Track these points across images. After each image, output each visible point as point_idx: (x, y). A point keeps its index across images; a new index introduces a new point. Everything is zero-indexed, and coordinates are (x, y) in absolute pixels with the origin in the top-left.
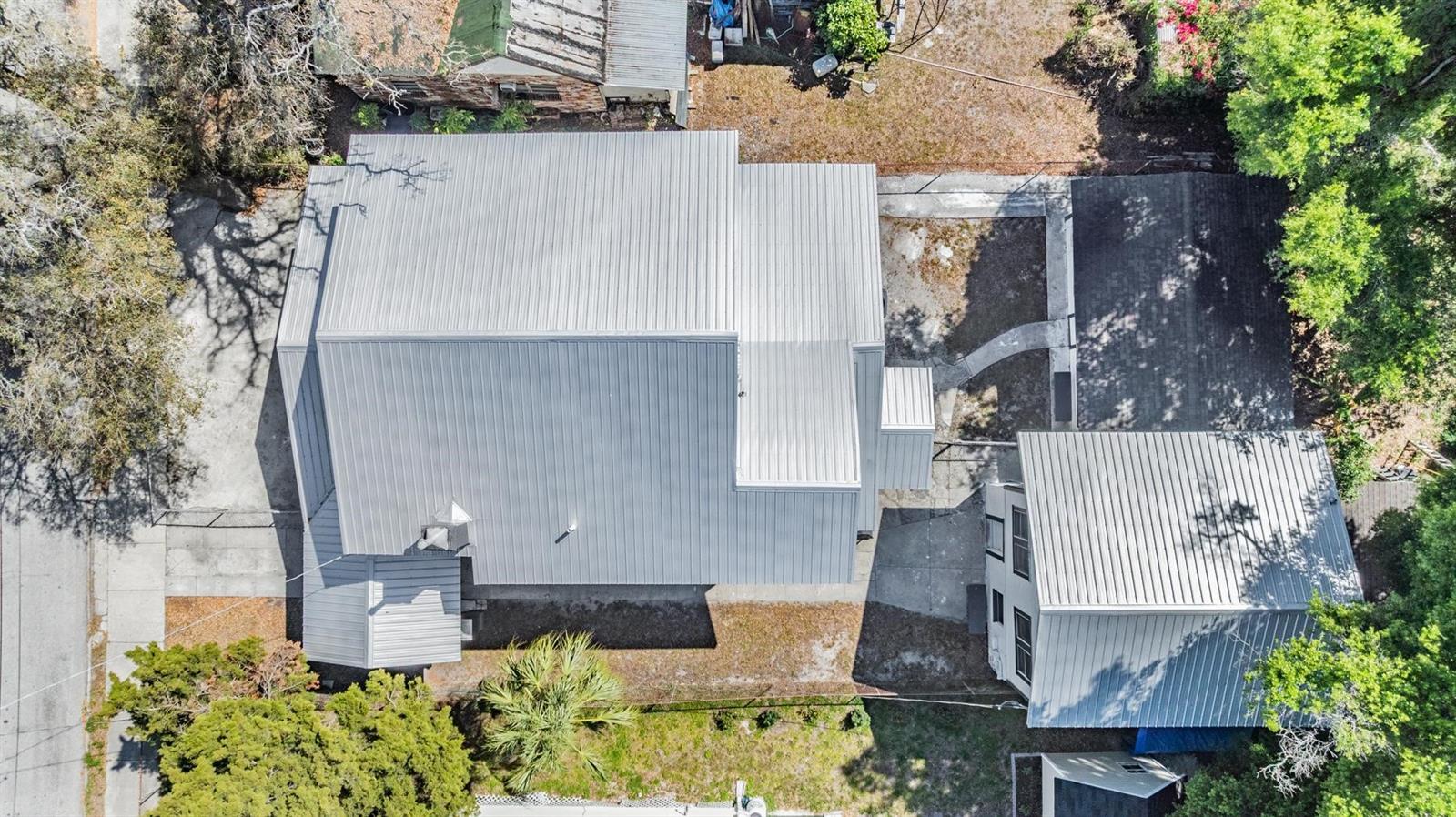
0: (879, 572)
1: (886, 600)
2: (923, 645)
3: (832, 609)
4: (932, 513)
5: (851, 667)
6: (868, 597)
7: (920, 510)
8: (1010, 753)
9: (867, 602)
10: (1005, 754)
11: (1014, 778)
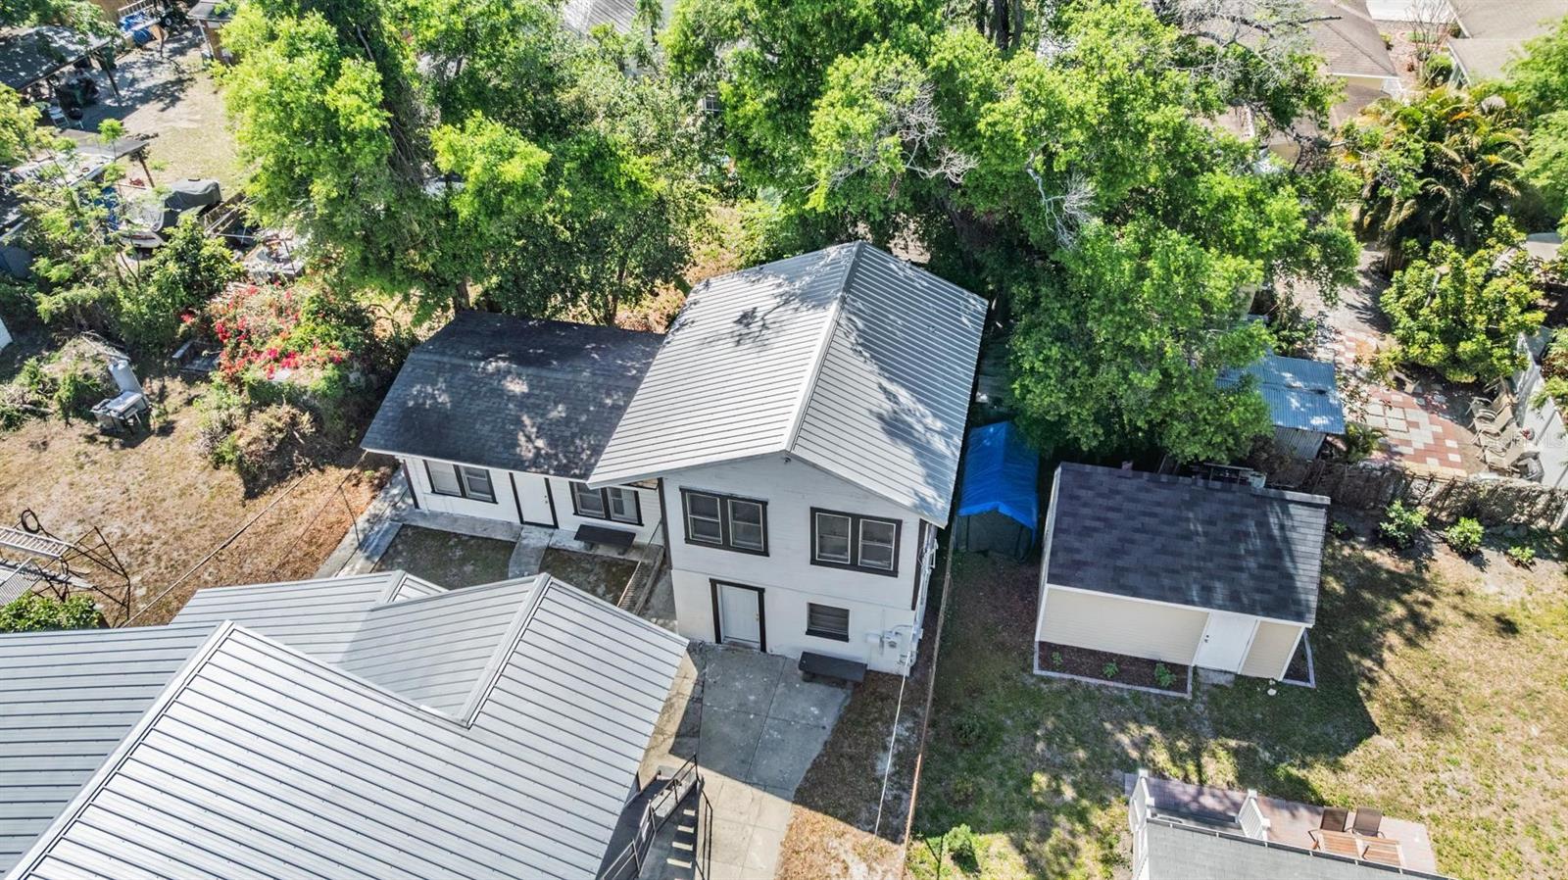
0: (755, 780)
1: (798, 779)
2: (870, 746)
3: (791, 851)
4: (696, 700)
5: (884, 843)
6: (787, 799)
7: (686, 712)
8: (1033, 676)
9: (794, 802)
10: (1033, 681)
11: (1067, 676)
